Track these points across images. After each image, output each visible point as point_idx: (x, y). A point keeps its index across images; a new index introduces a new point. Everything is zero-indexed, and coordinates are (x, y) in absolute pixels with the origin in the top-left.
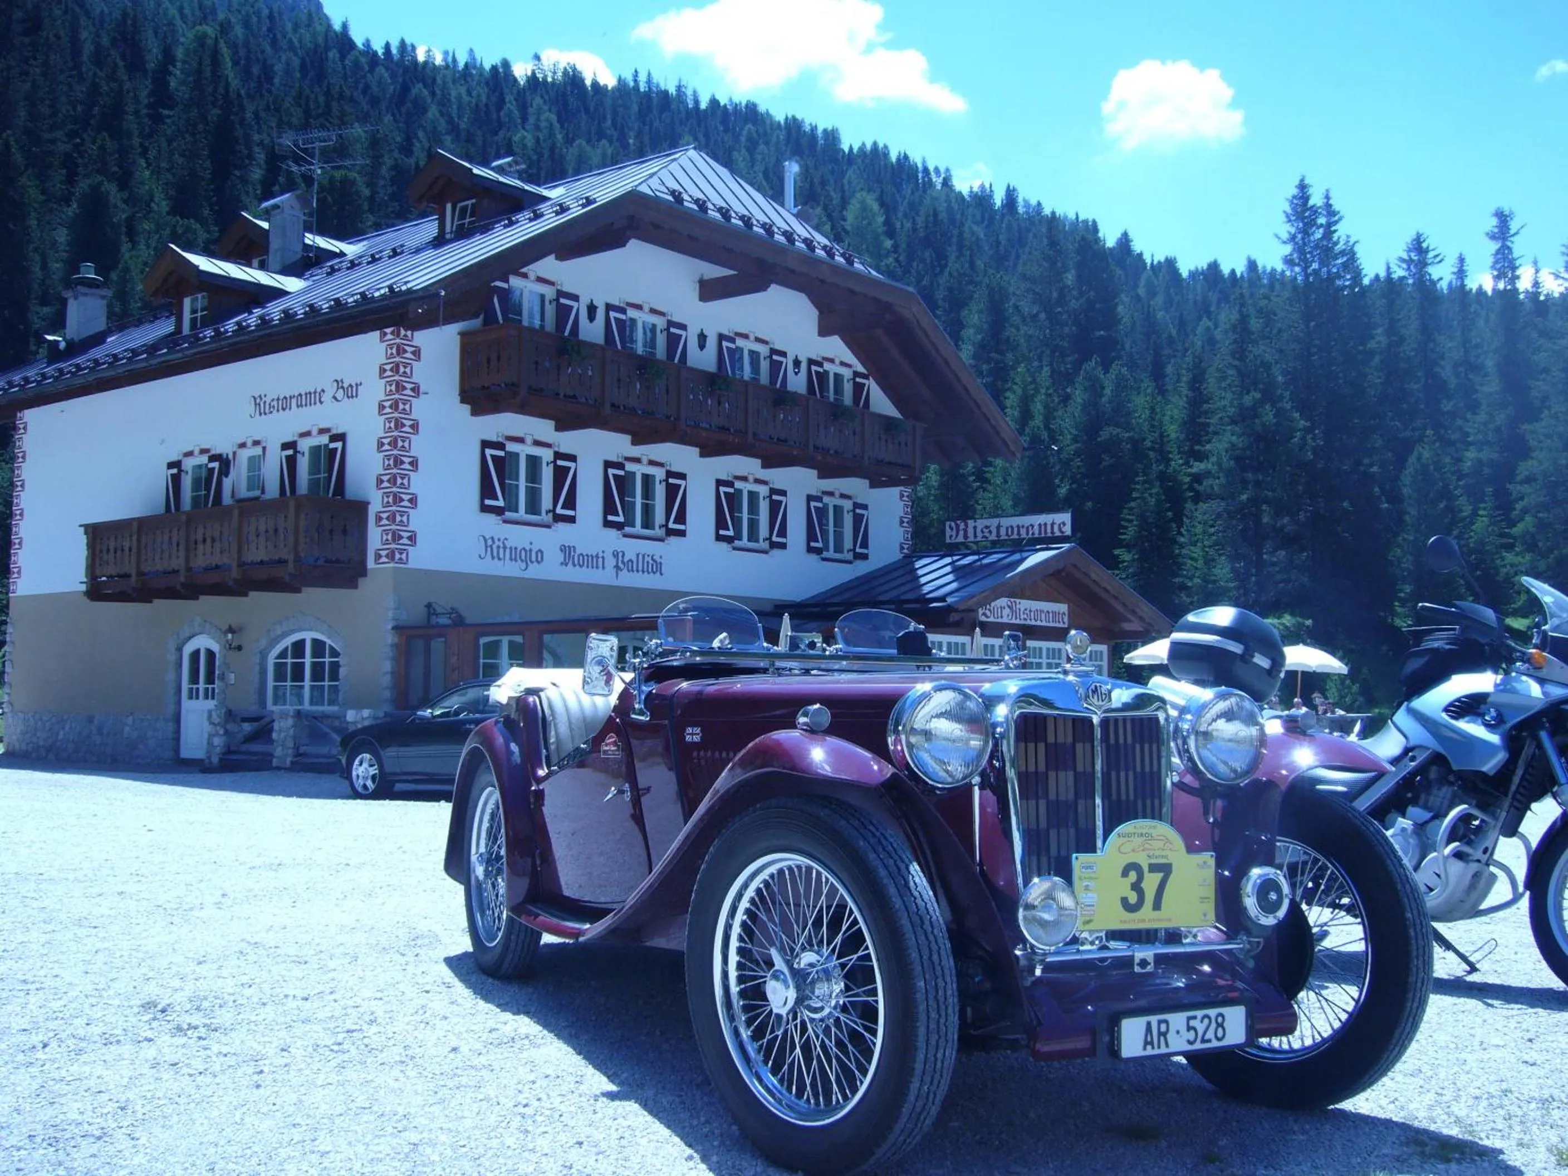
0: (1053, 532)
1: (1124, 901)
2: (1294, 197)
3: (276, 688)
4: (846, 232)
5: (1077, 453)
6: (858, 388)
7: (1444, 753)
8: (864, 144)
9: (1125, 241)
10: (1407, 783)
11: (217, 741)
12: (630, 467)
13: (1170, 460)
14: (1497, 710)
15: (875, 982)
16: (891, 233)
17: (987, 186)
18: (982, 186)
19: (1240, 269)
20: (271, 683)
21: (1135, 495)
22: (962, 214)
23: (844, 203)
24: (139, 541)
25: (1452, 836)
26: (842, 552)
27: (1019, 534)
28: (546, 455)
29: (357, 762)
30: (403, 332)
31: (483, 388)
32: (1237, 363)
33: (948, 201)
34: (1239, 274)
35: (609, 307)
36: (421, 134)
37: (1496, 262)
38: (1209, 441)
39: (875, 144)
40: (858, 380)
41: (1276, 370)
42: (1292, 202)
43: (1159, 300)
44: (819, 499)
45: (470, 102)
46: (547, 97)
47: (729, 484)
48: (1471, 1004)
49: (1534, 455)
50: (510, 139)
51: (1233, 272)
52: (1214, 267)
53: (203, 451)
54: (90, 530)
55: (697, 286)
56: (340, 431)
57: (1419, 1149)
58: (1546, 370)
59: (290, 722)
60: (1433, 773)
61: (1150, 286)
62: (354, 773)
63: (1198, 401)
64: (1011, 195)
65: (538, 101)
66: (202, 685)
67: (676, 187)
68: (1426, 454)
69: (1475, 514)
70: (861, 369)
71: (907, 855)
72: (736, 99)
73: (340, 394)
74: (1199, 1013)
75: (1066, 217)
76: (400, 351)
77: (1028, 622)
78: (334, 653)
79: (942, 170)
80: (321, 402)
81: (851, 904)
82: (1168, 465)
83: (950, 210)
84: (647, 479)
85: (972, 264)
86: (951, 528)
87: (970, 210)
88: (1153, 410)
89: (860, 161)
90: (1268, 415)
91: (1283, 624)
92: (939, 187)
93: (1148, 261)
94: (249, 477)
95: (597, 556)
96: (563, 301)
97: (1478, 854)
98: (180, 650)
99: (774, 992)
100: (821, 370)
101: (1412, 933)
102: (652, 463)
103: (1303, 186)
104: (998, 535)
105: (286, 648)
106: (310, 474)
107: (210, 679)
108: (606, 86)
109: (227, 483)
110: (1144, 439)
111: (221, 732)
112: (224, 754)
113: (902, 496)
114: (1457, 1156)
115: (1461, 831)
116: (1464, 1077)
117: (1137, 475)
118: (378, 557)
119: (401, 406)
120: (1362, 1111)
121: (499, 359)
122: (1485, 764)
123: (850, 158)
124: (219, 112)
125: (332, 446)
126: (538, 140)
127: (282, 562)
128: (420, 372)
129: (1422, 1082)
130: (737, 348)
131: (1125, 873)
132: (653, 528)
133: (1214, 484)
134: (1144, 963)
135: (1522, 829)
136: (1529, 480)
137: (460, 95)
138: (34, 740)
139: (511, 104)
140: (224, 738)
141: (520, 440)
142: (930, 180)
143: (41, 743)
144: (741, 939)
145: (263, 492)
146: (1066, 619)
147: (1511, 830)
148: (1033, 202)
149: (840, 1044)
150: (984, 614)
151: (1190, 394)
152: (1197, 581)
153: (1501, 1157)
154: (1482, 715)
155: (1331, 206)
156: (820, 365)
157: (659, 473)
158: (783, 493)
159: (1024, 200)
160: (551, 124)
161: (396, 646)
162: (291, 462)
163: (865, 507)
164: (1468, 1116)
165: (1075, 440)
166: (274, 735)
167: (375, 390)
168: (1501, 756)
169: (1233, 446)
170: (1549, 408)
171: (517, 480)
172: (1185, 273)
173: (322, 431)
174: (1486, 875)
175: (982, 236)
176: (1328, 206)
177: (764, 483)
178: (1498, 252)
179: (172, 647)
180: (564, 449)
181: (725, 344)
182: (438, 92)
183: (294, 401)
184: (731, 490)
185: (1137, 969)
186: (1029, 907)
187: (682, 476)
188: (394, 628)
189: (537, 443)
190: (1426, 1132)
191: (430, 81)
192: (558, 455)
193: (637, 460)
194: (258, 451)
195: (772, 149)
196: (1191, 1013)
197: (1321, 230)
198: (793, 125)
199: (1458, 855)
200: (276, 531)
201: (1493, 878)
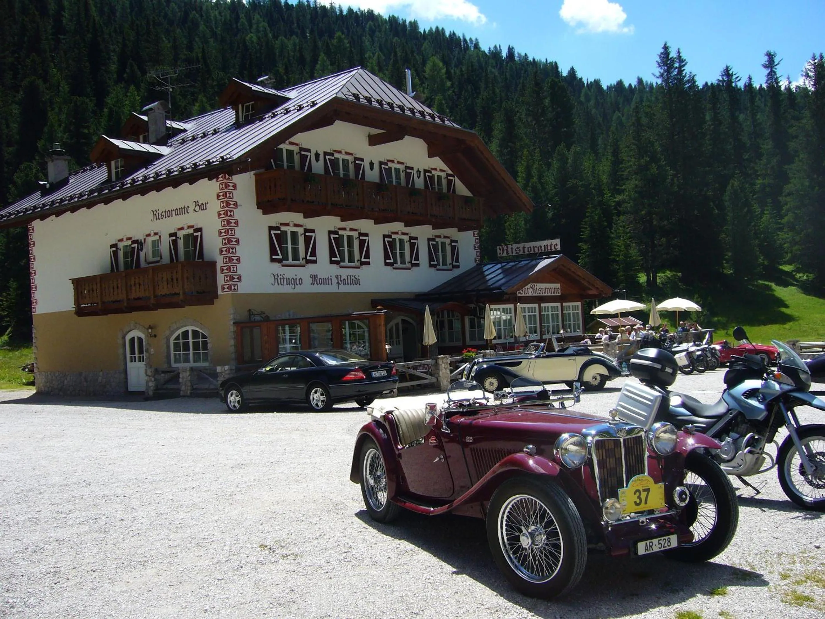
0: (551, 249)
1: (635, 503)
2: (662, 53)
3: (175, 355)
4: (426, 79)
5: (556, 194)
6: (449, 182)
7: (742, 411)
8: (431, 28)
9: (572, 72)
10: (729, 423)
11: (151, 384)
12: (341, 232)
13: (605, 194)
14: (762, 395)
15: (559, 536)
16: (449, 77)
17: (498, 47)
18: (495, 47)
19: (634, 83)
20: (172, 352)
21: (587, 214)
22: (486, 63)
23: (424, 63)
24: (101, 286)
25: (748, 445)
26: (446, 265)
27: (534, 251)
28: (300, 230)
29: (229, 395)
30: (227, 176)
31: (269, 201)
32: (637, 142)
33: (478, 56)
34: (633, 86)
35: (325, 154)
36: (197, 39)
37: (768, 80)
38: (624, 184)
39: (437, 27)
40: (449, 178)
41: (657, 144)
42: (660, 56)
43: (592, 103)
44: (433, 240)
45: (221, 20)
46: (261, 14)
47: (389, 236)
48: (756, 510)
49: (792, 181)
50: (245, 39)
51: (630, 85)
52: (620, 83)
53: (128, 239)
54: (75, 282)
55: (368, 138)
56: (199, 226)
57: (735, 576)
58: (796, 137)
59: (188, 373)
60: (739, 419)
61: (586, 95)
62: (228, 400)
63: (617, 162)
64: (511, 51)
65: (257, 16)
66: (137, 355)
67: (355, 92)
68: (736, 184)
69: (762, 213)
70: (450, 172)
71: (567, 496)
72: (362, 9)
73: (197, 208)
74: (662, 538)
75: (541, 61)
76: (227, 186)
77: (541, 295)
78: (204, 336)
79: (474, 39)
80: (188, 213)
81: (548, 511)
82: (603, 197)
83: (479, 61)
84: (350, 238)
85: (494, 92)
86: (500, 249)
87: (490, 60)
88: (594, 167)
89: (429, 37)
90: (654, 169)
91: (667, 276)
92: (472, 49)
93: (585, 82)
94: (153, 251)
95: (328, 279)
96: (303, 153)
97: (758, 450)
98: (124, 338)
99: (524, 540)
100: (430, 175)
101: (731, 503)
102: (351, 230)
103: (666, 47)
104: (524, 252)
105: (179, 335)
106: (184, 248)
107: (141, 352)
108: (292, 5)
109: (142, 254)
110: (590, 184)
111: (153, 379)
112: (155, 390)
113: (474, 234)
114: (748, 578)
115: (752, 443)
116: (752, 545)
117: (588, 204)
118: (223, 288)
119: (229, 213)
120: (717, 562)
121: (275, 186)
122: (758, 416)
123: (424, 36)
124: (91, 36)
125: (195, 234)
126: (259, 38)
127: (176, 294)
128: (238, 196)
129: (737, 549)
130: (389, 167)
131: (635, 493)
132: (354, 262)
133: (628, 206)
134: (643, 522)
135: (775, 439)
136: (789, 194)
137: (215, 16)
138: (52, 385)
139: (243, 20)
140: (154, 382)
141: (287, 225)
142: (468, 45)
143: (56, 387)
144: (507, 521)
145: (161, 258)
146: (560, 291)
147: (770, 440)
148: (523, 54)
149: (545, 555)
150: (520, 293)
151: (613, 159)
152: (621, 257)
153: (763, 578)
154: (757, 397)
155: (681, 57)
156: (430, 172)
157: (355, 234)
158: (416, 238)
159: (518, 53)
160: (265, 28)
161: (235, 332)
162: (175, 243)
163: (456, 242)
164: (753, 562)
165: (555, 187)
166: (181, 380)
167: (215, 206)
168: (765, 414)
169: (636, 186)
170: (798, 156)
171: (287, 244)
172: (605, 88)
173: (190, 227)
174: (761, 458)
175: (497, 74)
176: (679, 57)
177: (406, 234)
178: (769, 74)
179: (120, 336)
180: (309, 227)
181: (383, 166)
182: (204, 15)
183: (174, 212)
184: (391, 240)
185: (641, 524)
186: (607, 508)
187: (366, 235)
188: (234, 323)
189: (296, 225)
190: (738, 569)
191: (198, 9)
192: (306, 230)
193: (344, 229)
194: (157, 238)
195: (383, 33)
196: (659, 539)
197: (676, 70)
198: (393, 20)
199: (750, 452)
200: (172, 279)
201: (764, 459)
